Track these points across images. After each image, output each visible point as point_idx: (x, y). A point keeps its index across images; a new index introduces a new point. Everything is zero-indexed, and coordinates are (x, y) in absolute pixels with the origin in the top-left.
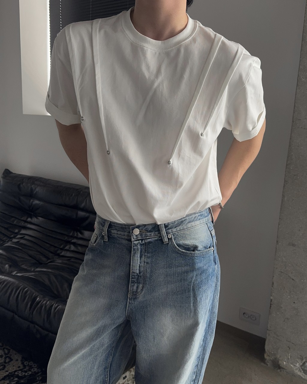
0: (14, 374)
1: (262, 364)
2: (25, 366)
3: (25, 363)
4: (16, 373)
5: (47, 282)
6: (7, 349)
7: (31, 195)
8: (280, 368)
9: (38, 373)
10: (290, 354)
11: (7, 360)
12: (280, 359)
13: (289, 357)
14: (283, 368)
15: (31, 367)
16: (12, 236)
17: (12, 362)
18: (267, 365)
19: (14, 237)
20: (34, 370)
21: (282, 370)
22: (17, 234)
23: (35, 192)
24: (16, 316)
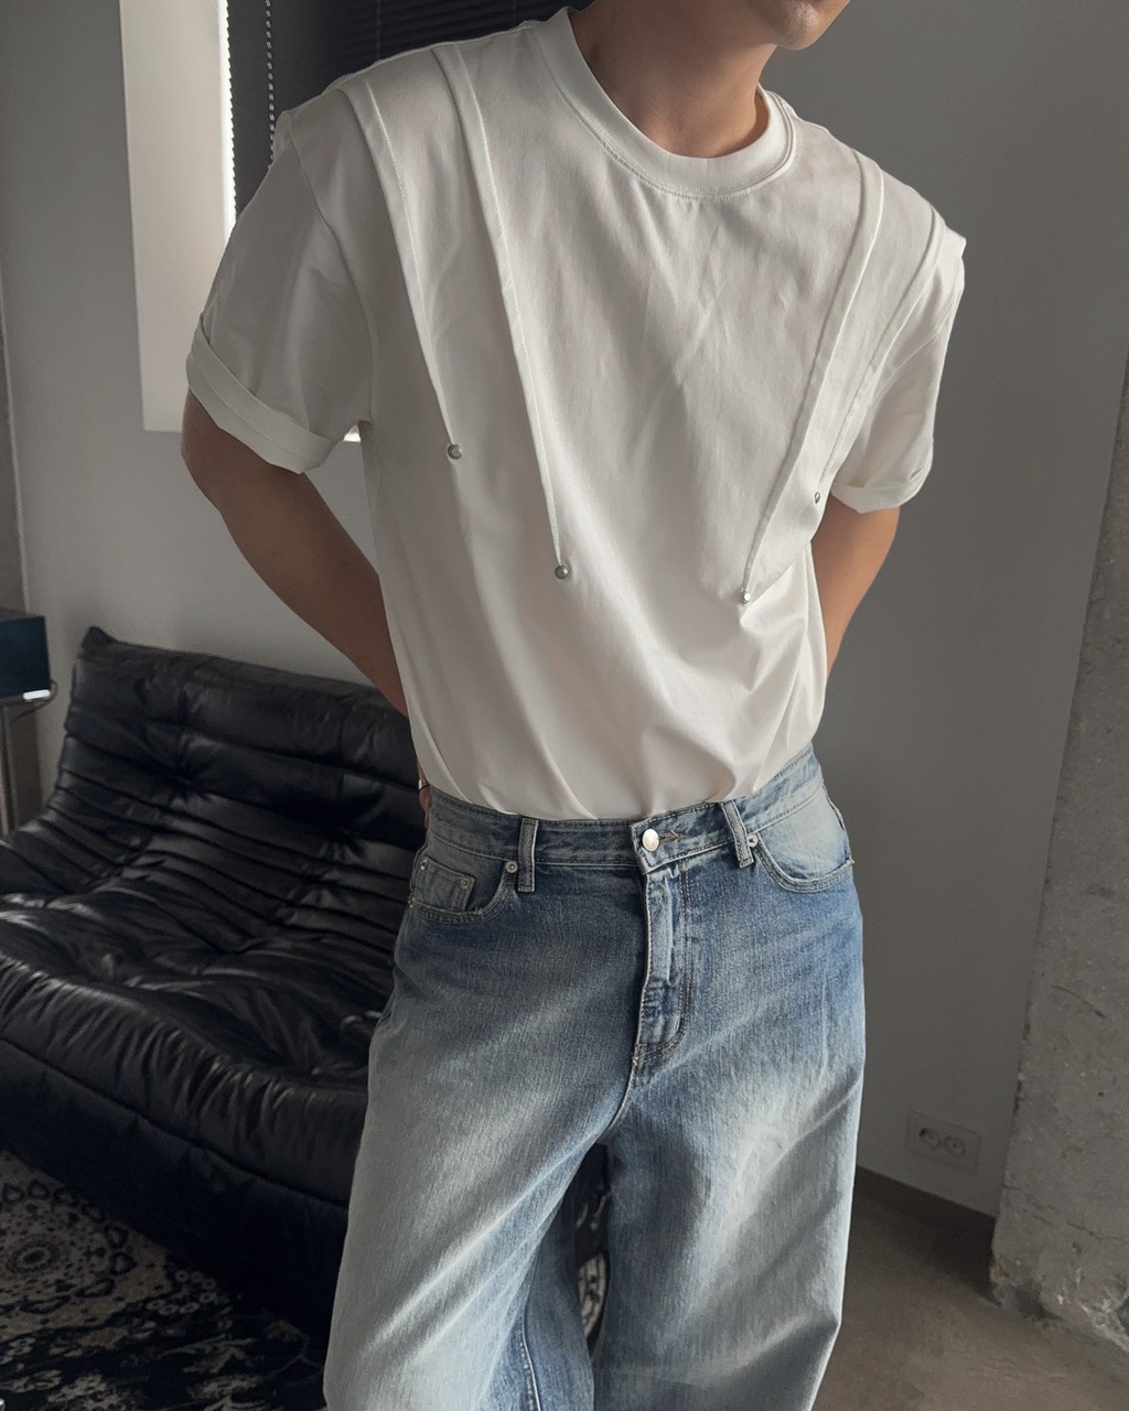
0: (144, 1309)
1: (982, 1300)
2: (177, 1287)
3: (178, 1275)
4: (150, 1306)
5: (244, 1012)
6: (117, 1229)
7: (183, 719)
8: (1044, 1317)
9: (222, 1307)
10: (1078, 1271)
11: (120, 1265)
12: (1044, 1284)
13: (1078, 1280)
14: (1052, 1316)
15: (197, 1290)
16: (121, 859)
17: (137, 1270)
18: (999, 1304)
19: (129, 863)
20: (207, 1298)
21: (1051, 1322)
22: (138, 851)
23: (195, 707)
24: (145, 1124)
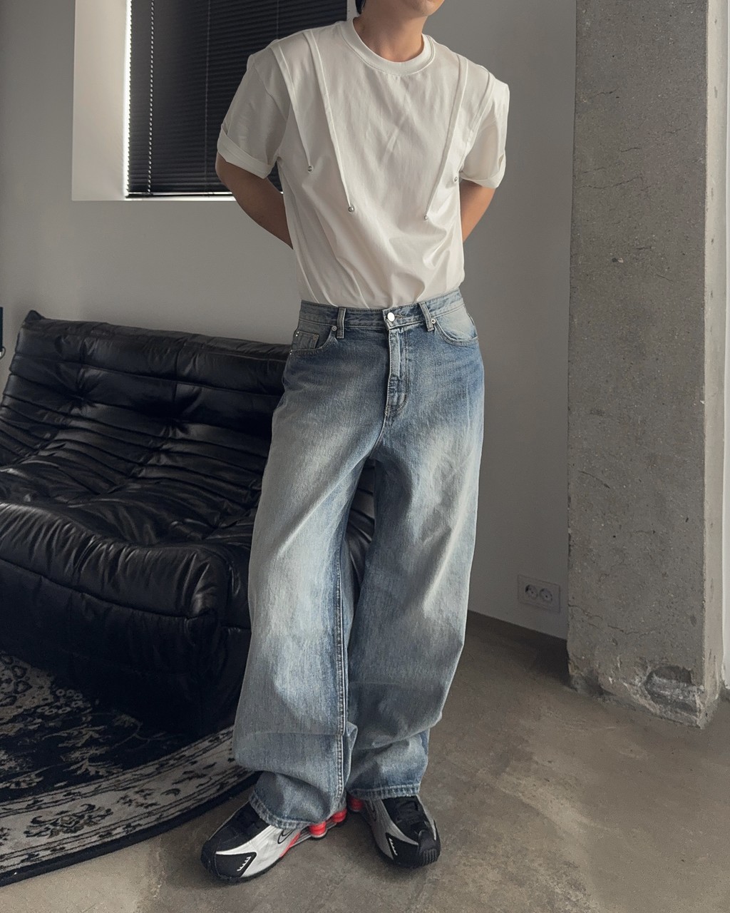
0: (35, 712)
1: (566, 688)
2: (57, 698)
3: (57, 693)
4: (39, 710)
6: (19, 667)
7: (83, 359)
8: (602, 694)
9: (86, 709)
10: (618, 658)
11: (21, 688)
12: (599, 671)
13: (619, 665)
14: (609, 693)
15: (69, 700)
16: (38, 446)
17: (31, 690)
18: (576, 689)
19: (43, 448)
20: (76, 704)
21: (607, 697)
22: (49, 441)
23: (89, 353)
24: (46, 582)
